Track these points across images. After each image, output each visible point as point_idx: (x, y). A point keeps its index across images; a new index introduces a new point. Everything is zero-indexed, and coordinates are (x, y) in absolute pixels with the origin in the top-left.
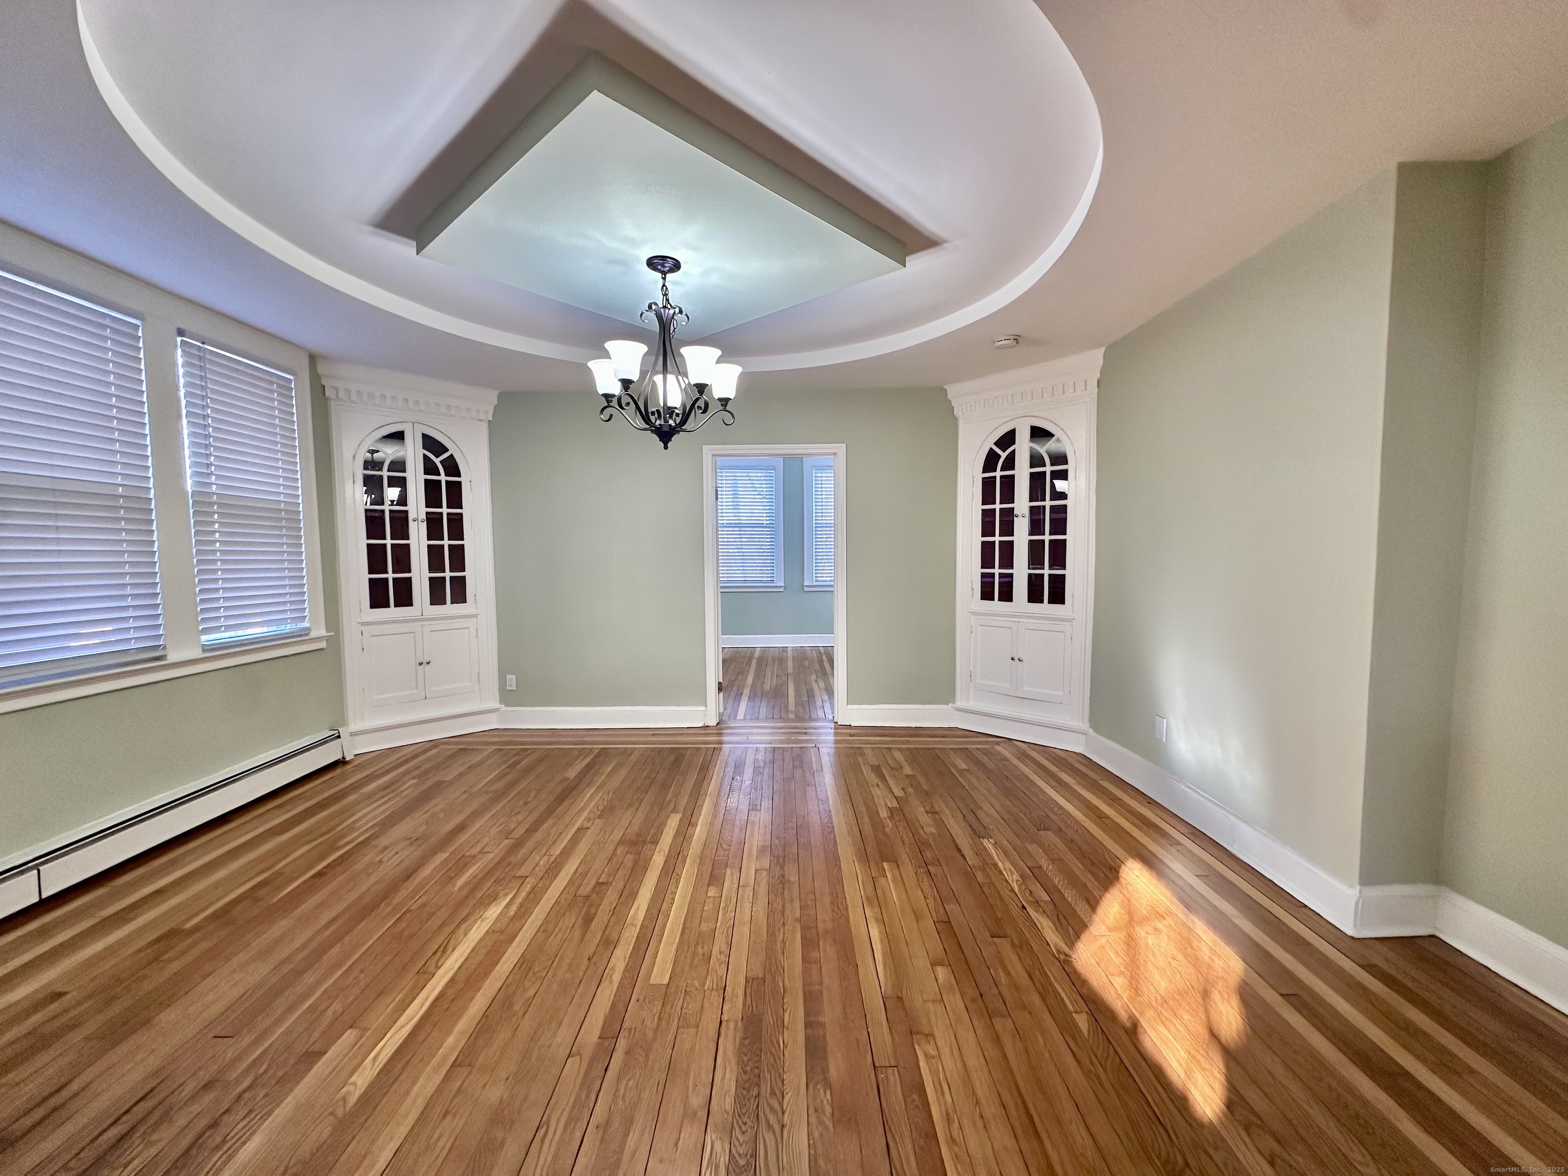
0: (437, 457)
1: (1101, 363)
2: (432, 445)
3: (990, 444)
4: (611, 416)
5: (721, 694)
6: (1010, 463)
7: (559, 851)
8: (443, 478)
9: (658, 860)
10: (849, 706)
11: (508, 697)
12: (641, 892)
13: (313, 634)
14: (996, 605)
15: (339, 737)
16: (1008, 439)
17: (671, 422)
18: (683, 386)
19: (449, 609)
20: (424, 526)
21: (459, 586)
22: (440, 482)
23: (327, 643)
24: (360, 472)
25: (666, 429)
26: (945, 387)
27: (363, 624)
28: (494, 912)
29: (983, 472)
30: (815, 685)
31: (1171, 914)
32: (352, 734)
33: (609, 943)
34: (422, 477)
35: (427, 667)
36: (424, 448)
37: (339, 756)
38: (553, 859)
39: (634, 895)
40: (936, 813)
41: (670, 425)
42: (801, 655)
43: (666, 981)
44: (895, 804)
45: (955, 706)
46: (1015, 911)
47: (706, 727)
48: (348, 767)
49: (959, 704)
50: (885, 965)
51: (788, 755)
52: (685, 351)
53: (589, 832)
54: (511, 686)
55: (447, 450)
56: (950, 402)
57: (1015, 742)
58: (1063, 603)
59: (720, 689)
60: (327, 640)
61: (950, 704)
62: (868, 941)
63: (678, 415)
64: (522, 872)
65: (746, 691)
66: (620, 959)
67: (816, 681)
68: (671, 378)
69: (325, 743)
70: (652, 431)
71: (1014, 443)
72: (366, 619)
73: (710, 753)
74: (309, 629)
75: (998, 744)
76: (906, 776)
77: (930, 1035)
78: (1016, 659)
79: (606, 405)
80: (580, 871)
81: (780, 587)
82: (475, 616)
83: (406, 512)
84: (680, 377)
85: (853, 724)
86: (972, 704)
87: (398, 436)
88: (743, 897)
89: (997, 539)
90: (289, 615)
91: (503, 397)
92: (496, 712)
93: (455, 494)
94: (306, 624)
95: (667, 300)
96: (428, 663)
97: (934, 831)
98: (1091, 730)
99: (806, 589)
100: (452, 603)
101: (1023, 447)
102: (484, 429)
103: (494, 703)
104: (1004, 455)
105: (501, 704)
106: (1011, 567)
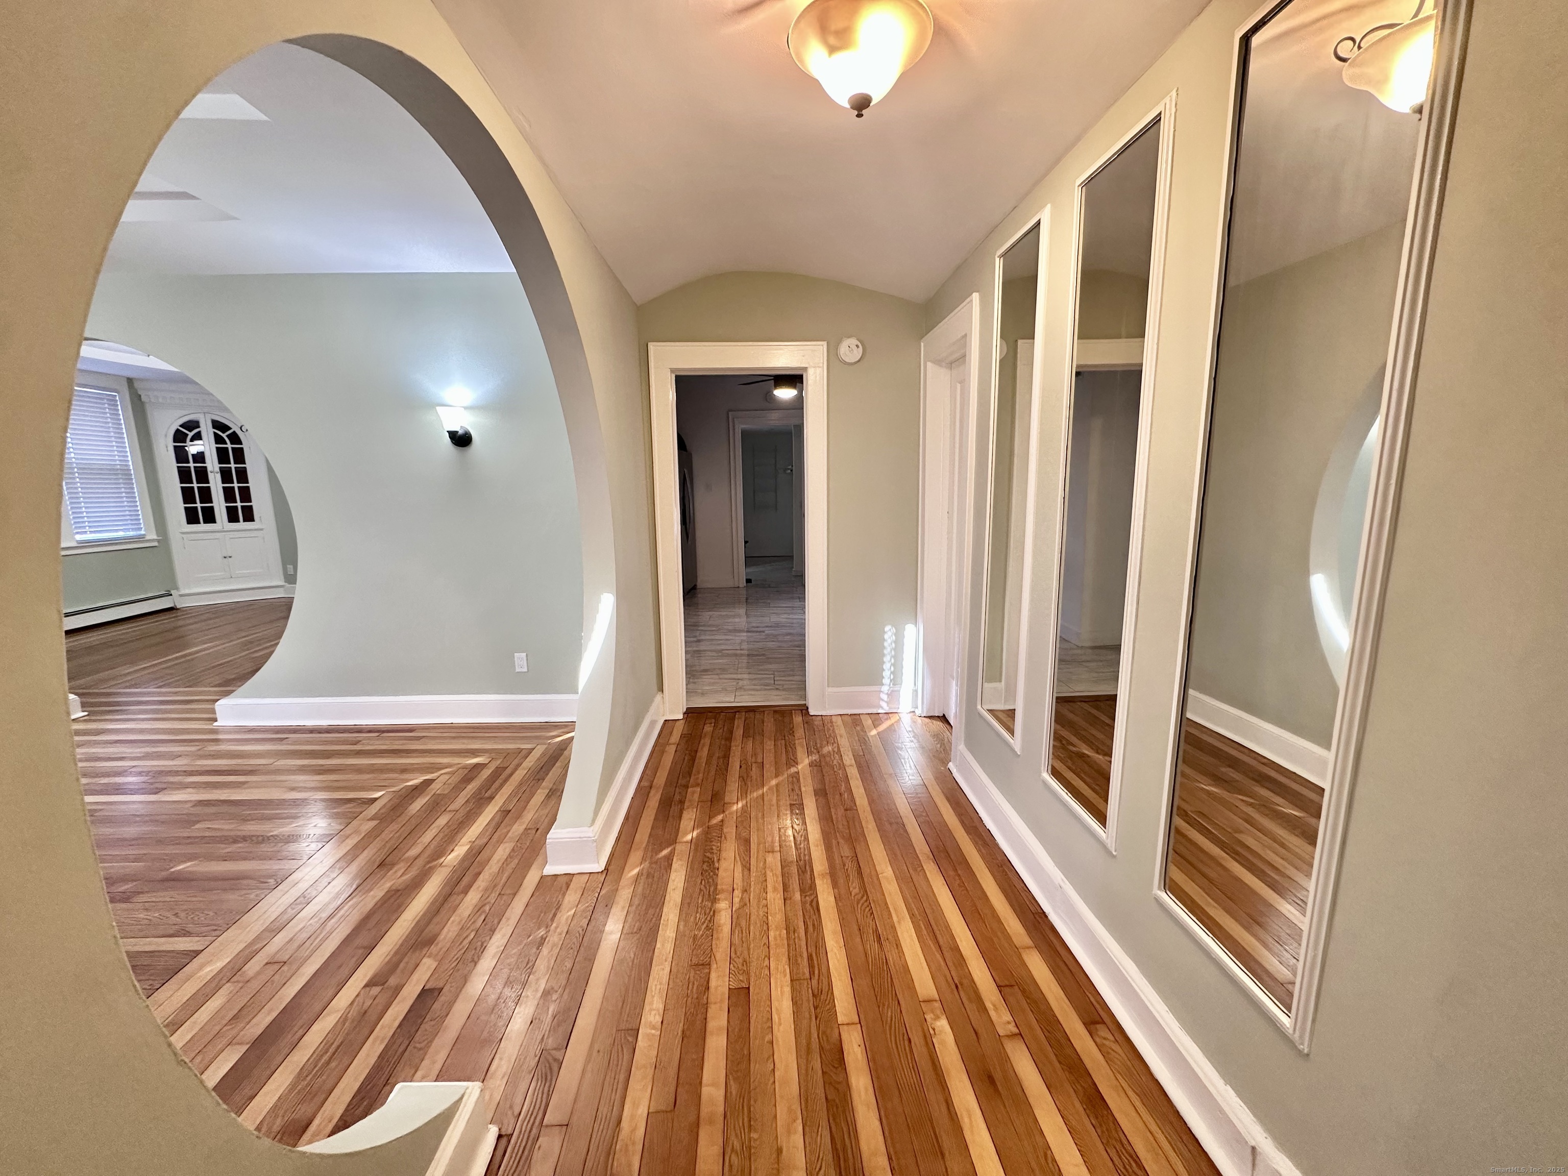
0: (223, 433)
2: (219, 426)
8: (229, 446)
13: (148, 538)
15: (172, 595)
19: (242, 525)
20: (219, 476)
21: (248, 510)
22: (227, 448)
23: (159, 544)
24: (171, 444)
27: (182, 533)
32: (181, 596)
34: (214, 446)
36: (213, 428)
37: (170, 606)
48: (178, 612)
55: (230, 428)
60: (158, 541)
69: (162, 597)
72: (184, 530)
74: (144, 535)
82: (262, 530)
83: (206, 467)
87: (195, 421)
90: (130, 527)
92: (282, 587)
93: (239, 454)
94: (143, 532)
96: (230, 557)
100: (244, 522)
103: (280, 582)
105: (285, 583)
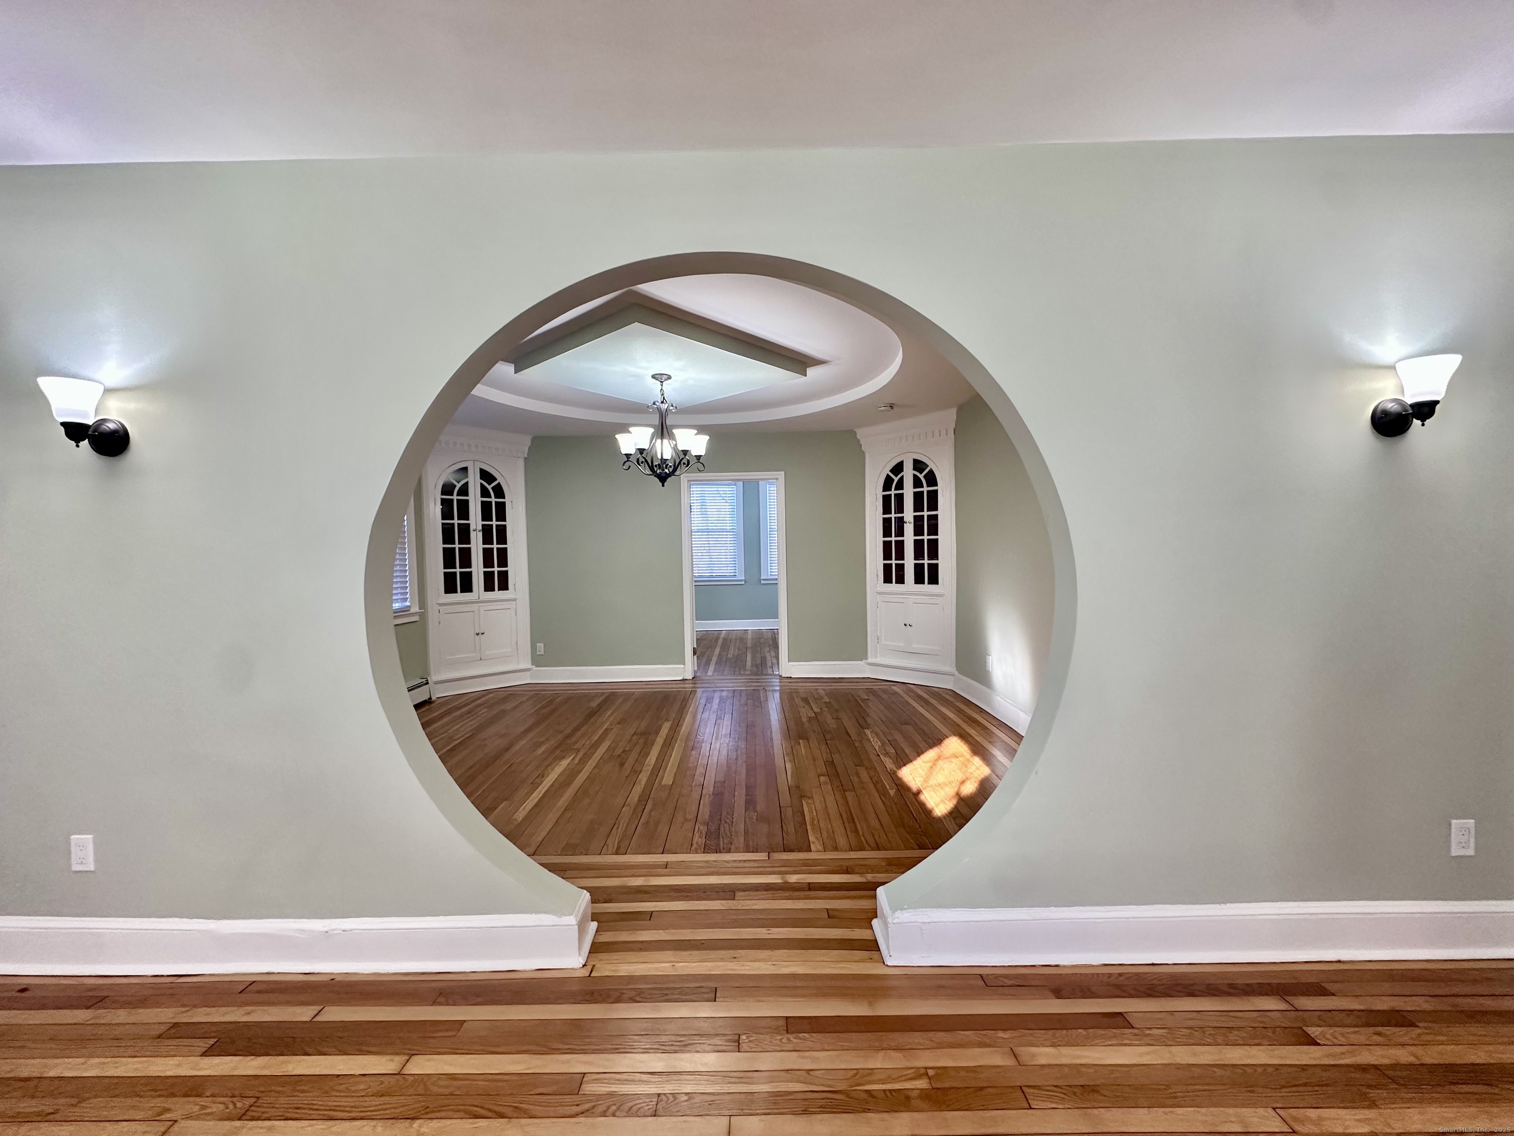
0: (489, 485)
1: (955, 417)
2: (486, 476)
3: (887, 471)
4: (630, 467)
5: (696, 657)
6: (900, 485)
7: (597, 738)
8: (493, 500)
9: (660, 740)
10: (790, 663)
11: (537, 660)
12: (652, 752)
13: (411, 610)
14: (894, 587)
15: (427, 683)
16: (898, 468)
17: (667, 471)
18: (672, 446)
19: (497, 594)
20: (480, 535)
21: (504, 577)
22: (491, 502)
23: (420, 618)
24: (439, 497)
25: (663, 475)
26: (855, 430)
27: (441, 605)
28: (565, 763)
29: (883, 491)
30: (768, 655)
31: (962, 756)
32: (436, 683)
33: (636, 772)
34: (480, 499)
35: (482, 637)
36: (481, 478)
37: (426, 697)
38: (593, 742)
39: (648, 754)
40: (840, 719)
41: (666, 472)
42: (759, 634)
43: (671, 783)
44: (813, 715)
45: (867, 661)
46: (873, 757)
47: (684, 680)
48: (433, 705)
49: (870, 660)
50: (792, 776)
51: (743, 694)
52: (675, 431)
53: (613, 730)
54: (539, 651)
55: (496, 479)
56: (859, 441)
57: (908, 685)
58: (938, 584)
59: (695, 653)
60: (420, 615)
61: (864, 661)
62: (784, 769)
63: (671, 466)
64: (576, 746)
65: (714, 659)
66: (643, 778)
67: (769, 652)
68: (665, 441)
69: (419, 687)
70: (655, 476)
71: (903, 471)
72: (442, 601)
73: (689, 694)
74: (409, 607)
75: (894, 685)
76: (825, 702)
77: (811, 798)
78: (908, 625)
79: (626, 460)
80: (612, 746)
81: (742, 580)
82: (515, 600)
83: (469, 525)
84: (670, 441)
85: (793, 677)
86: (879, 660)
87: (465, 470)
88: (713, 754)
89: (893, 539)
91: (534, 440)
92: (529, 671)
93: (501, 510)
94: (408, 604)
95: (664, 398)
96: (483, 634)
97: (835, 726)
98: (956, 672)
99: (763, 582)
100: (499, 590)
101: (908, 473)
102: (521, 463)
103: (527, 664)
104: (896, 479)
105: (533, 665)
106: (903, 559)
